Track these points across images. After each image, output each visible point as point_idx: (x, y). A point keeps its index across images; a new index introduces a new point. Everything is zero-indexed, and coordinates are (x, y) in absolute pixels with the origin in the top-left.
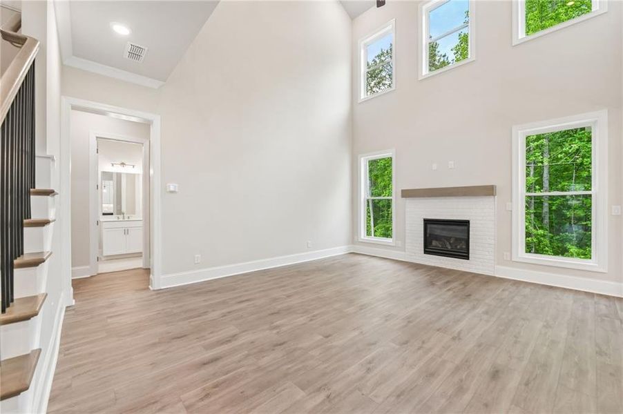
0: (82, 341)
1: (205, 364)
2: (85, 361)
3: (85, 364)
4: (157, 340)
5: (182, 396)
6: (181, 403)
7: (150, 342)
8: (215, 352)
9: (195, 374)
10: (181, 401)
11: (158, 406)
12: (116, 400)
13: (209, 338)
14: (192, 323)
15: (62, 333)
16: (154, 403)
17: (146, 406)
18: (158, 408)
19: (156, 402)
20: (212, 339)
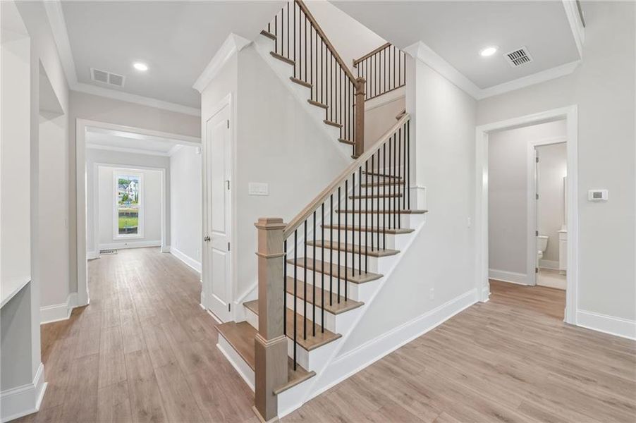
0: (456, 329)
1: (497, 415)
2: (437, 341)
3: (437, 343)
4: (494, 364)
5: (444, 413)
6: (437, 415)
7: (488, 362)
9: (477, 413)
10: (439, 414)
11: (426, 401)
12: (418, 374)
13: (543, 404)
14: (550, 378)
15: (453, 317)
16: (427, 396)
18: (425, 402)
19: (429, 398)
20: (544, 407)
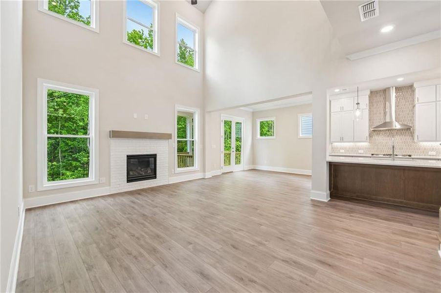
8: (315, 265)
17: (385, 276)
